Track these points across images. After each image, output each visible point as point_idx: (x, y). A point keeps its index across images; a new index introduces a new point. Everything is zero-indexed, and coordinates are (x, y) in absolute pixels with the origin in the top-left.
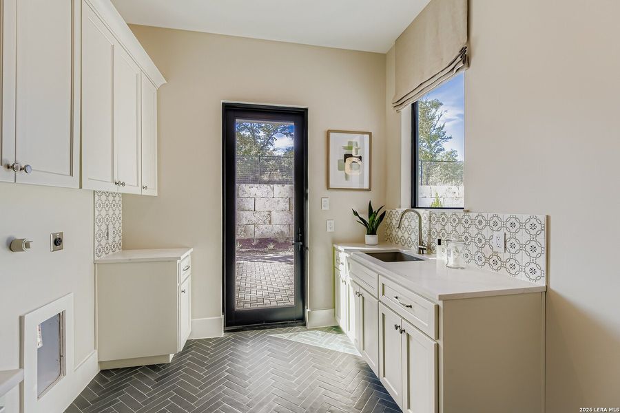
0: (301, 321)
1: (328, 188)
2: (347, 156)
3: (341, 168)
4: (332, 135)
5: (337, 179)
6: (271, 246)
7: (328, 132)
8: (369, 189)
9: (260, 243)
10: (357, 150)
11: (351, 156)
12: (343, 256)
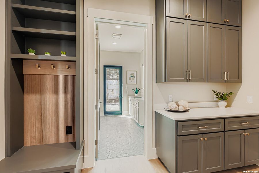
0: (121, 114)
1: (127, 84)
2: (131, 76)
3: (130, 79)
4: (128, 72)
5: (129, 82)
6: (114, 101)
7: (127, 71)
8: (137, 84)
9: (110, 100)
10: (133, 75)
11: (132, 76)
12: (130, 99)
